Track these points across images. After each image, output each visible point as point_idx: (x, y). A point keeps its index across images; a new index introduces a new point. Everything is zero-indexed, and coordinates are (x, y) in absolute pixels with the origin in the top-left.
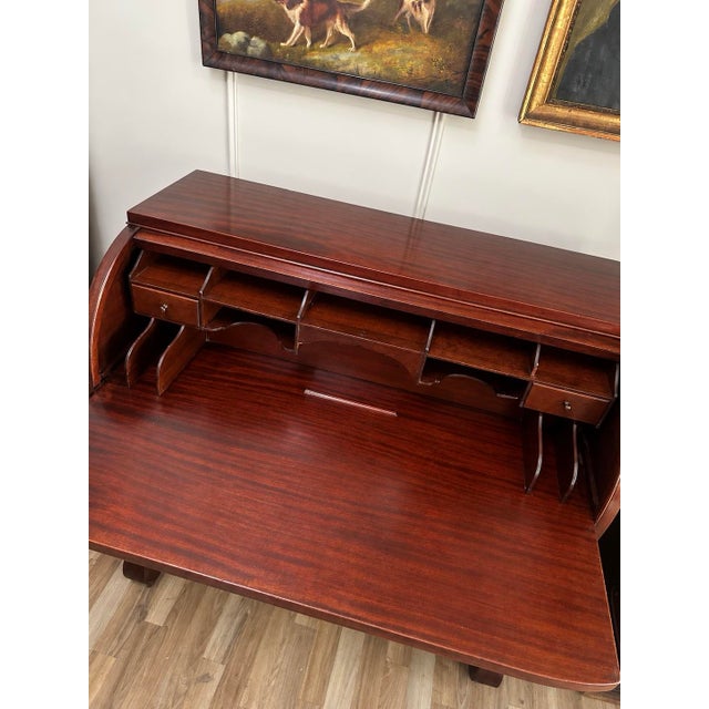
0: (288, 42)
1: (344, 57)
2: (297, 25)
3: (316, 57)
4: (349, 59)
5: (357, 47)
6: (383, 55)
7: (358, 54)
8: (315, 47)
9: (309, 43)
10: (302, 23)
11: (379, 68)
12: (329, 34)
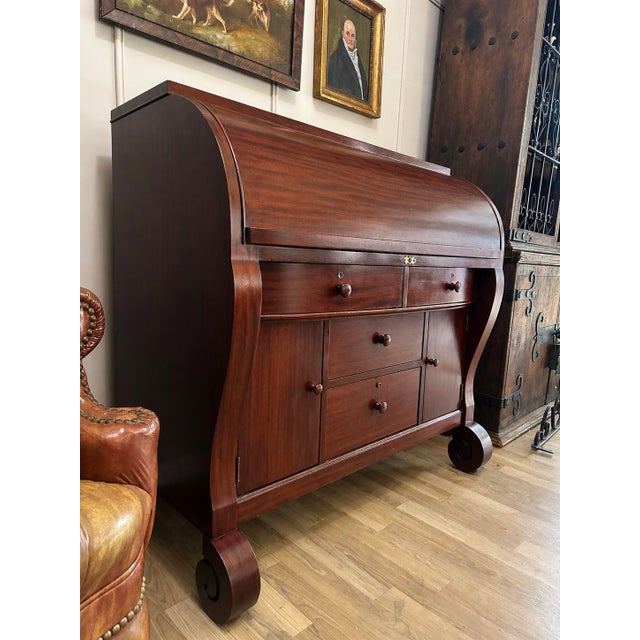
0: (179, 16)
1: (219, 36)
2: (186, 5)
3: (200, 32)
4: (222, 38)
5: (228, 32)
6: (244, 41)
7: (229, 36)
8: (200, 24)
9: (195, 21)
10: (189, 5)
11: (243, 49)
12: (209, 17)
